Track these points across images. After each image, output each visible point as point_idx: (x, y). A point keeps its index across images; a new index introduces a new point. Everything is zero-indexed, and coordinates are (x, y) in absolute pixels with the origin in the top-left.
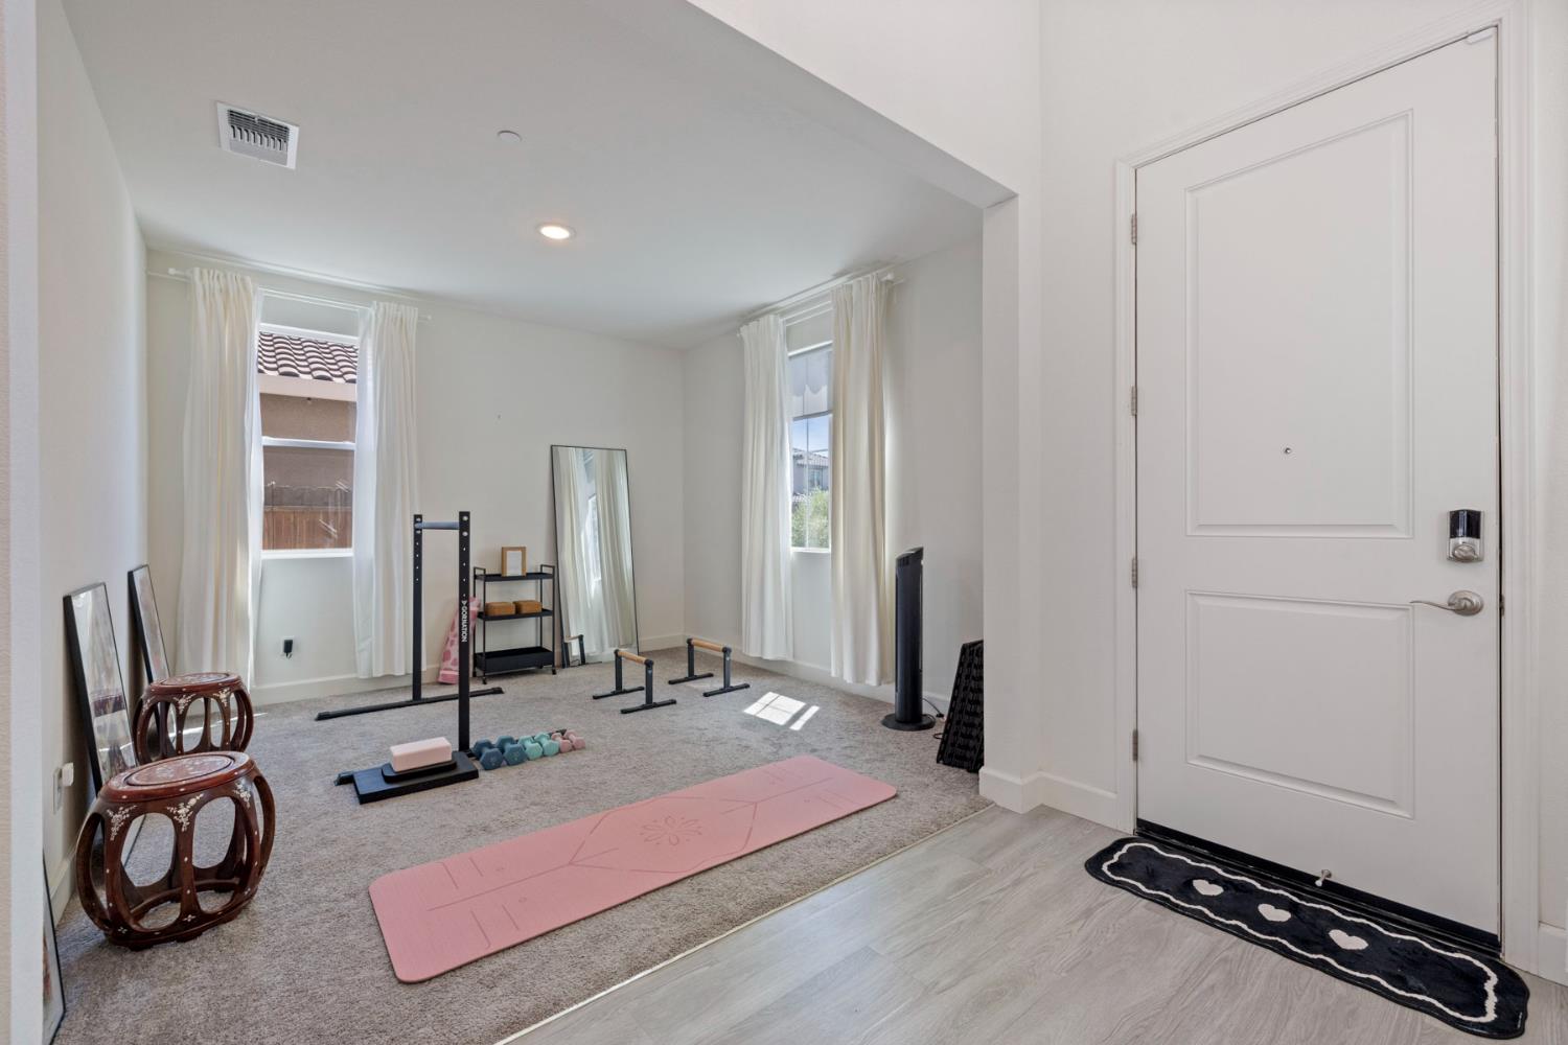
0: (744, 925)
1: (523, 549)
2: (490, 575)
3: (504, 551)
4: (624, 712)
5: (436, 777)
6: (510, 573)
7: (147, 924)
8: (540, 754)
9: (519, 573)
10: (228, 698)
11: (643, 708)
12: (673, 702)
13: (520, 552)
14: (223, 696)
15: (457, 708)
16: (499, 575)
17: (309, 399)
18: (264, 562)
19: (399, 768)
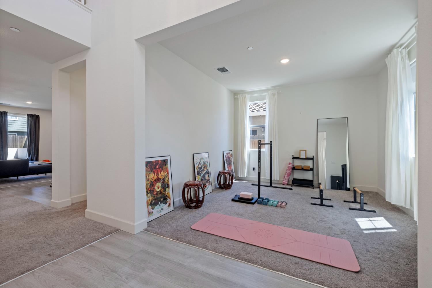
0: (239, 260)
1: (306, 151)
2: (294, 157)
3: (300, 150)
4: (312, 204)
5: (245, 201)
6: (301, 157)
7: (191, 205)
8: (276, 206)
9: (304, 157)
10: (227, 176)
11: (319, 205)
12: (332, 207)
13: (305, 151)
14: (226, 175)
15: (258, 187)
16: (299, 158)
17: (261, 116)
18: (250, 151)
19: (241, 196)
